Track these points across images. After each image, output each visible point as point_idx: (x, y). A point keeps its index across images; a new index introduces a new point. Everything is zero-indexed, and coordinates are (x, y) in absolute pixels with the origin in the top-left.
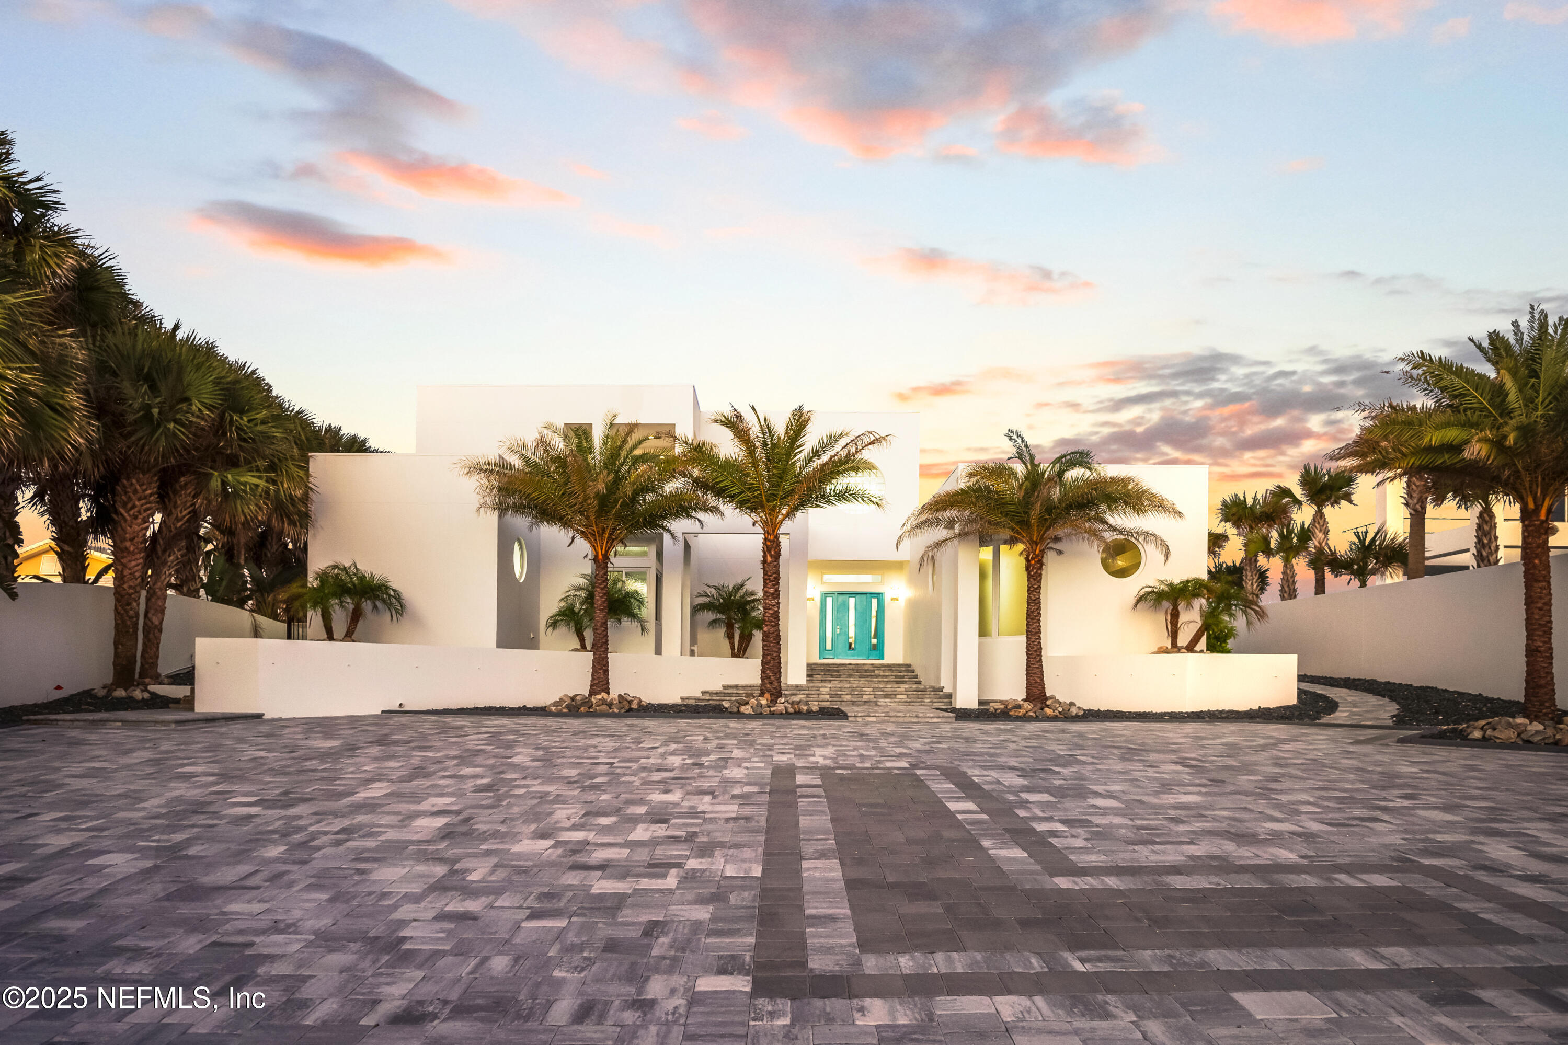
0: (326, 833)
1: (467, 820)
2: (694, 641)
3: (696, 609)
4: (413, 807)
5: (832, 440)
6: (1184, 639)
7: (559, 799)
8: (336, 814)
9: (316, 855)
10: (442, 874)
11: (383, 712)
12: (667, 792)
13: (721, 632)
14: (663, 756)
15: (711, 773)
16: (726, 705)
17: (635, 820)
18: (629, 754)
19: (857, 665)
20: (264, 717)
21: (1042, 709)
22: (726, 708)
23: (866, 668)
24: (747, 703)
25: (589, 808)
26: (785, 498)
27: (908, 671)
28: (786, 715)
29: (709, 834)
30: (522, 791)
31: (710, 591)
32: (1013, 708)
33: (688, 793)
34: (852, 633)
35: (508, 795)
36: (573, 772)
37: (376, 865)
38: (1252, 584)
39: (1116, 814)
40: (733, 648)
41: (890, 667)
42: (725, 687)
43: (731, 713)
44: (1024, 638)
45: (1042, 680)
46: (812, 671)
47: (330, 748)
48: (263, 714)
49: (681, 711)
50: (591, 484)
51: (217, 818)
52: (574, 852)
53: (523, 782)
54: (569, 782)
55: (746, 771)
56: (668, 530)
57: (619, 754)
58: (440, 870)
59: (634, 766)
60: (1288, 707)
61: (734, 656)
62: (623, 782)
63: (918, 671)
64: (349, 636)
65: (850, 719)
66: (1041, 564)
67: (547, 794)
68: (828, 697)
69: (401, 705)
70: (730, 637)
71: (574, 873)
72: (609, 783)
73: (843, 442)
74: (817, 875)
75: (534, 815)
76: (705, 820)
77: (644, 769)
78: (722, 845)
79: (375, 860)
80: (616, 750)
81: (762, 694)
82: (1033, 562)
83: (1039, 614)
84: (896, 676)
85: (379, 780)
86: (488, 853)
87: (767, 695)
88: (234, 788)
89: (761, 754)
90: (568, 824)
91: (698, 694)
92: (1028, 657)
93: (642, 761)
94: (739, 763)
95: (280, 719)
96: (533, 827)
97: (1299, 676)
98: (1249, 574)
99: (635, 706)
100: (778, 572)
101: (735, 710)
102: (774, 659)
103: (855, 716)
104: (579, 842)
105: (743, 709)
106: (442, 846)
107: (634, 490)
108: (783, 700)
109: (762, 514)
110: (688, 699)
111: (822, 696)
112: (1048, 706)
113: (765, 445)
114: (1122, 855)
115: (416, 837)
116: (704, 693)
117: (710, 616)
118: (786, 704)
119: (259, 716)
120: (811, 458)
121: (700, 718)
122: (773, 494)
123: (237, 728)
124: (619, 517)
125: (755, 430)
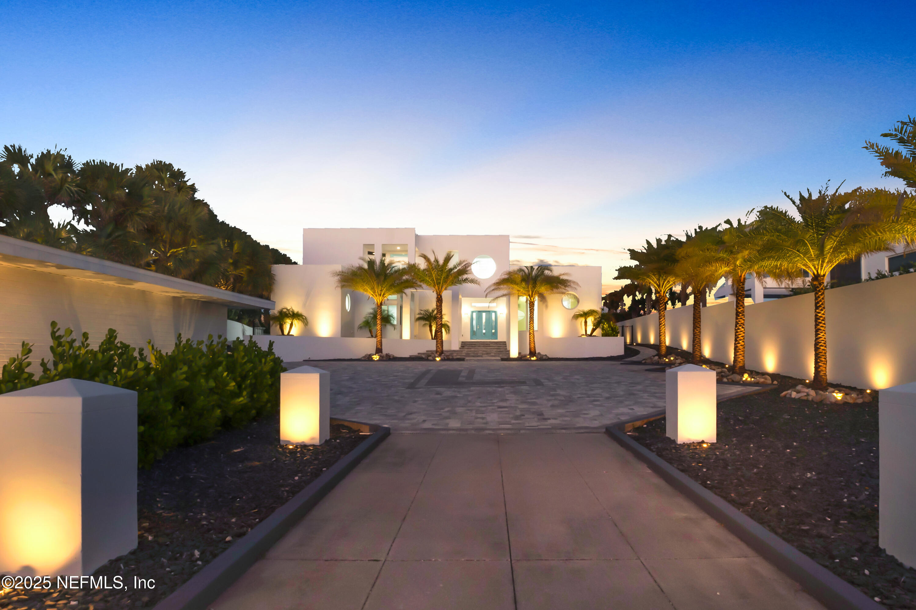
3: (416, 320)
5: (460, 263)
6: (589, 331)
11: (304, 361)
13: (428, 329)
21: (533, 357)
22: (424, 358)
24: (430, 356)
26: (443, 283)
27: (504, 344)
28: (444, 360)
31: (422, 312)
32: (524, 357)
40: (432, 336)
41: (495, 343)
42: (427, 351)
43: (425, 360)
45: (535, 347)
46: (464, 344)
49: (407, 359)
56: (405, 292)
60: (620, 356)
61: (432, 338)
63: (507, 345)
64: (289, 333)
65: (465, 361)
66: (533, 305)
68: (465, 354)
69: (309, 358)
70: (431, 331)
73: (462, 265)
81: (436, 353)
82: (531, 304)
84: (495, 346)
87: (438, 353)
92: (530, 338)
97: (624, 345)
99: (393, 358)
100: (442, 309)
101: (426, 358)
102: (440, 340)
103: (467, 360)
105: (429, 358)
108: (443, 355)
109: (436, 288)
110: (412, 356)
112: (535, 356)
113: (436, 265)
116: (419, 354)
117: (422, 322)
118: (445, 356)
120: (453, 269)
121: (414, 361)
125: (432, 259)
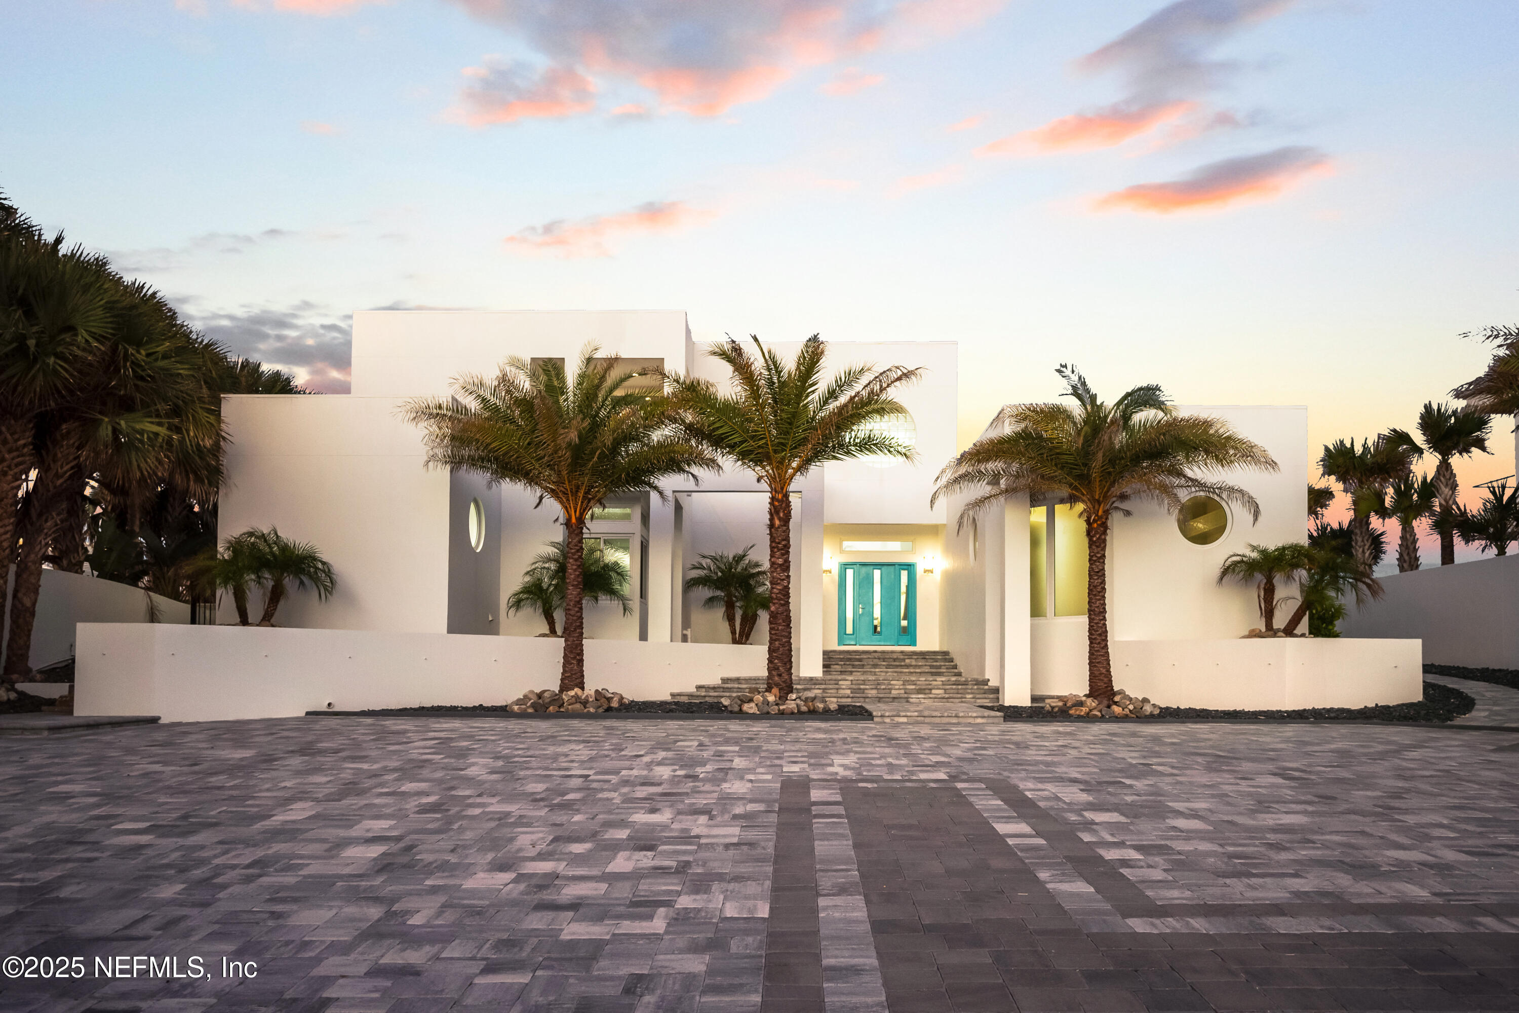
0: (234, 867)
1: (409, 848)
2: (686, 624)
3: (690, 585)
4: (343, 833)
5: (851, 377)
6: (1280, 620)
7: (522, 821)
8: (248, 843)
9: (221, 895)
10: (376, 918)
11: (308, 713)
12: (653, 811)
13: (719, 613)
14: (649, 766)
15: (708, 787)
16: (726, 702)
17: (615, 847)
18: (608, 764)
19: (883, 652)
20: (162, 721)
21: (1109, 707)
22: (726, 707)
23: (895, 656)
24: (751, 700)
25: (559, 832)
26: (795, 448)
27: (946, 660)
28: (799, 715)
29: (704, 864)
30: (477, 811)
31: (705, 562)
32: (1074, 705)
33: (679, 813)
34: (877, 613)
35: (460, 817)
36: (540, 787)
37: (295, 907)
38: (1363, 552)
39: (1202, 839)
40: (733, 632)
41: (923, 655)
42: (725, 680)
43: (731, 712)
44: (1085, 619)
45: (1109, 671)
46: (829, 659)
47: (242, 759)
48: (159, 718)
49: (671, 711)
50: (562, 431)
51: (97, 850)
52: (541, 887)
53: (479, 800)
54: (535, 800)
55: (749, 785)
56: (656, 488)
57: (594, 765)
58: (375, 912)
59: (614, 779)
60: (1411, 705)
61: (735, 642)
62: (600, 799)
63: (958, 661)
64: (267, 620)
65: (876, 719)
66: (1104, 528)
67: (508, 814)
68: (848, 692)
69: (329, 704)
70: (731, 619)
71: (539, 914)
72: (583, 800)
73: (864, 380)
74: (837, 915)
75: (492, 842)
76: (700, 846)
77: (626, 782)
78: (721, 877)
79: (295, 900)
80: (591, 759)
81: (769, 689)
82: (1095, 525)
83: (1104, 589)
84: (931, 667)
85: (301, 799)
86: (434, 890)
87: (775, 690)
88: (120, 811)
89: (768, 763)
90: (532, 853)
91: (692, 689)
92: (1091, 643)
93: (624, 772)
94: (741, 775)
95: (180, 724)
96: (490, 856)
97: (1424, 666)
98: (1360, 539)
99: (615, 704)
100: (787, 539)
101: (736, 709)
102: (783, 645)
103: (882, 716)
104: (546, 875)
105: (746, 707)
106: (378, 881)
107: (614, 439)
108: (794, 696)
109: (768, 468)
110: (680, 695)
111: (841, 692)
112: (1116, 703)
113: (771, 383)
114: (1210, 891)
115: (347, 871)
116: (699, 687)
117: (705, 593)
118: (798, 701)
119: (154, 720)
120: (827, 399)
121: (693, 719)
122: (782, 444)
123: (126, 736)
124: (597, 473)
125: (758, 365)
